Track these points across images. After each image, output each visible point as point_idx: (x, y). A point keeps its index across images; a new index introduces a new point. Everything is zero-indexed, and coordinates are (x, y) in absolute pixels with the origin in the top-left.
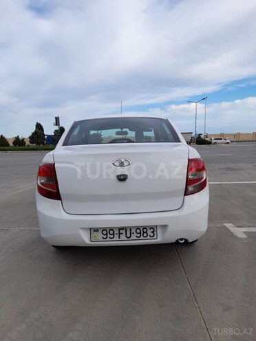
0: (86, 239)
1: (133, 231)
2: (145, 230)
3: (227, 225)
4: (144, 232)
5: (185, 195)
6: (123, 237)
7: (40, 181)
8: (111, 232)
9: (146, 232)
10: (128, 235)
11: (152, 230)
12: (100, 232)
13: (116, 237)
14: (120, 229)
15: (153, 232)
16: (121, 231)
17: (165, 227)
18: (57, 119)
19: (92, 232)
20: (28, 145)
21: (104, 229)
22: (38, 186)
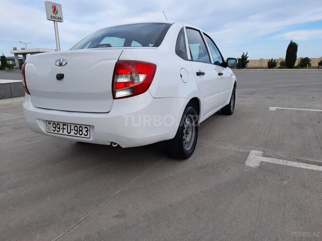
0: (43, 130)
1: (72, 128)
2: (81, 129)
3: (255, 152)
4: (80, 131)
5: (114, 98)
8: (58, 126)
9: (81, 131)
10: (69, 132)
11: (86, 129)
12: (52, 125)
13: (61, 132)
14: (64, 124)
15: (87, 131)
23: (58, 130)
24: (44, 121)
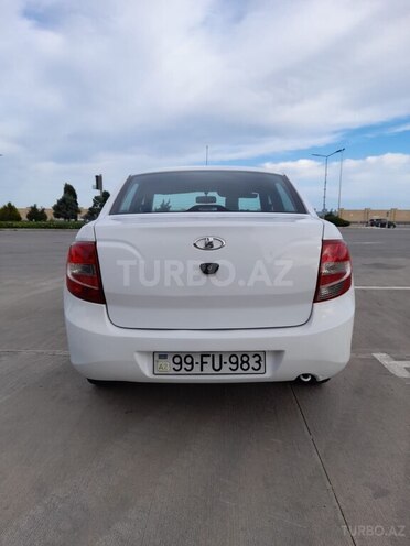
0: (146, 371)
1: (225, 359)
2: (245, 359)
3: (379, 356)
4: (243, 362)
5: (315, 301)
6: (208, 368)
7: (72, 271)
8: (189, 360)
9: (247, 362)
10: (217, 367)
11: (257, 358)
12: (170, 358)
13: (197, 369)
14: (204, 355)
15: (258, 362)
16: (205, 359)
17: (278, 354)
18: (99, 179)
19: (156, 358)
20: (51, 220)
21: (177, 355)
22: (68, 280)
23: (189, 367)
24: (147, 353)
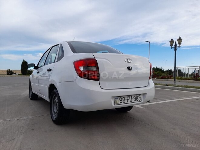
0: (113, 104)
1: (133, 98)
5: (149, 79)
6: (129, 101)
9: (137, 98)
15: (140, 98)
16: (128, 98)
19: (115, 99)
21: (120, 97)
23: (124, 101)
